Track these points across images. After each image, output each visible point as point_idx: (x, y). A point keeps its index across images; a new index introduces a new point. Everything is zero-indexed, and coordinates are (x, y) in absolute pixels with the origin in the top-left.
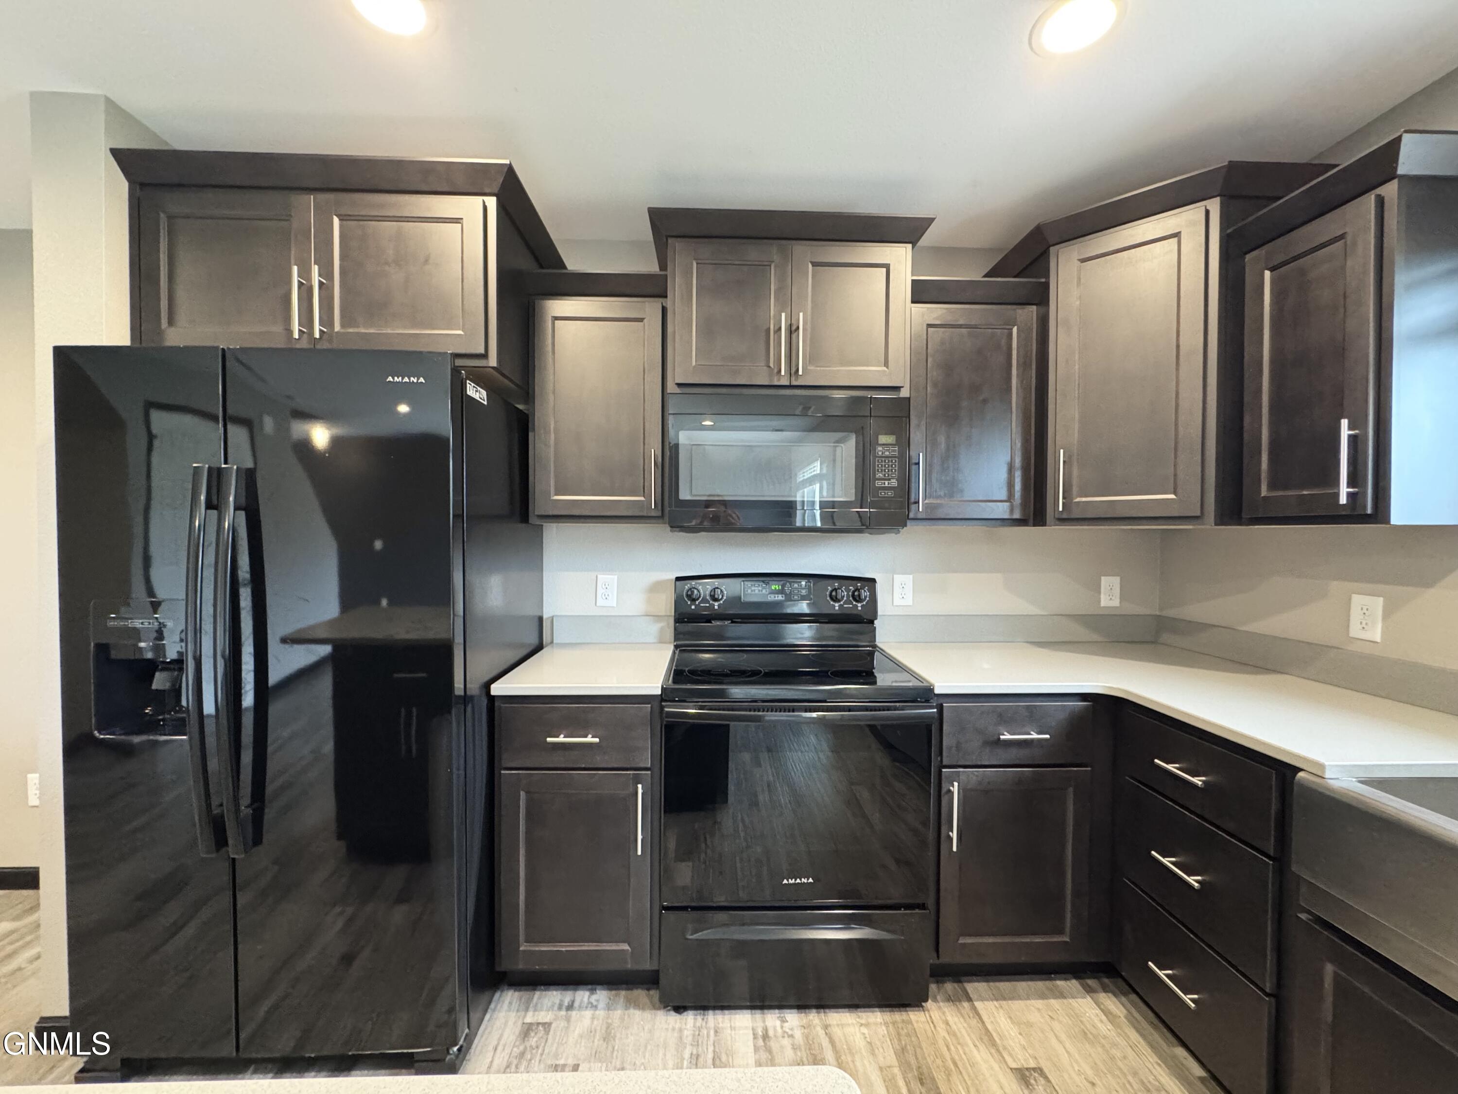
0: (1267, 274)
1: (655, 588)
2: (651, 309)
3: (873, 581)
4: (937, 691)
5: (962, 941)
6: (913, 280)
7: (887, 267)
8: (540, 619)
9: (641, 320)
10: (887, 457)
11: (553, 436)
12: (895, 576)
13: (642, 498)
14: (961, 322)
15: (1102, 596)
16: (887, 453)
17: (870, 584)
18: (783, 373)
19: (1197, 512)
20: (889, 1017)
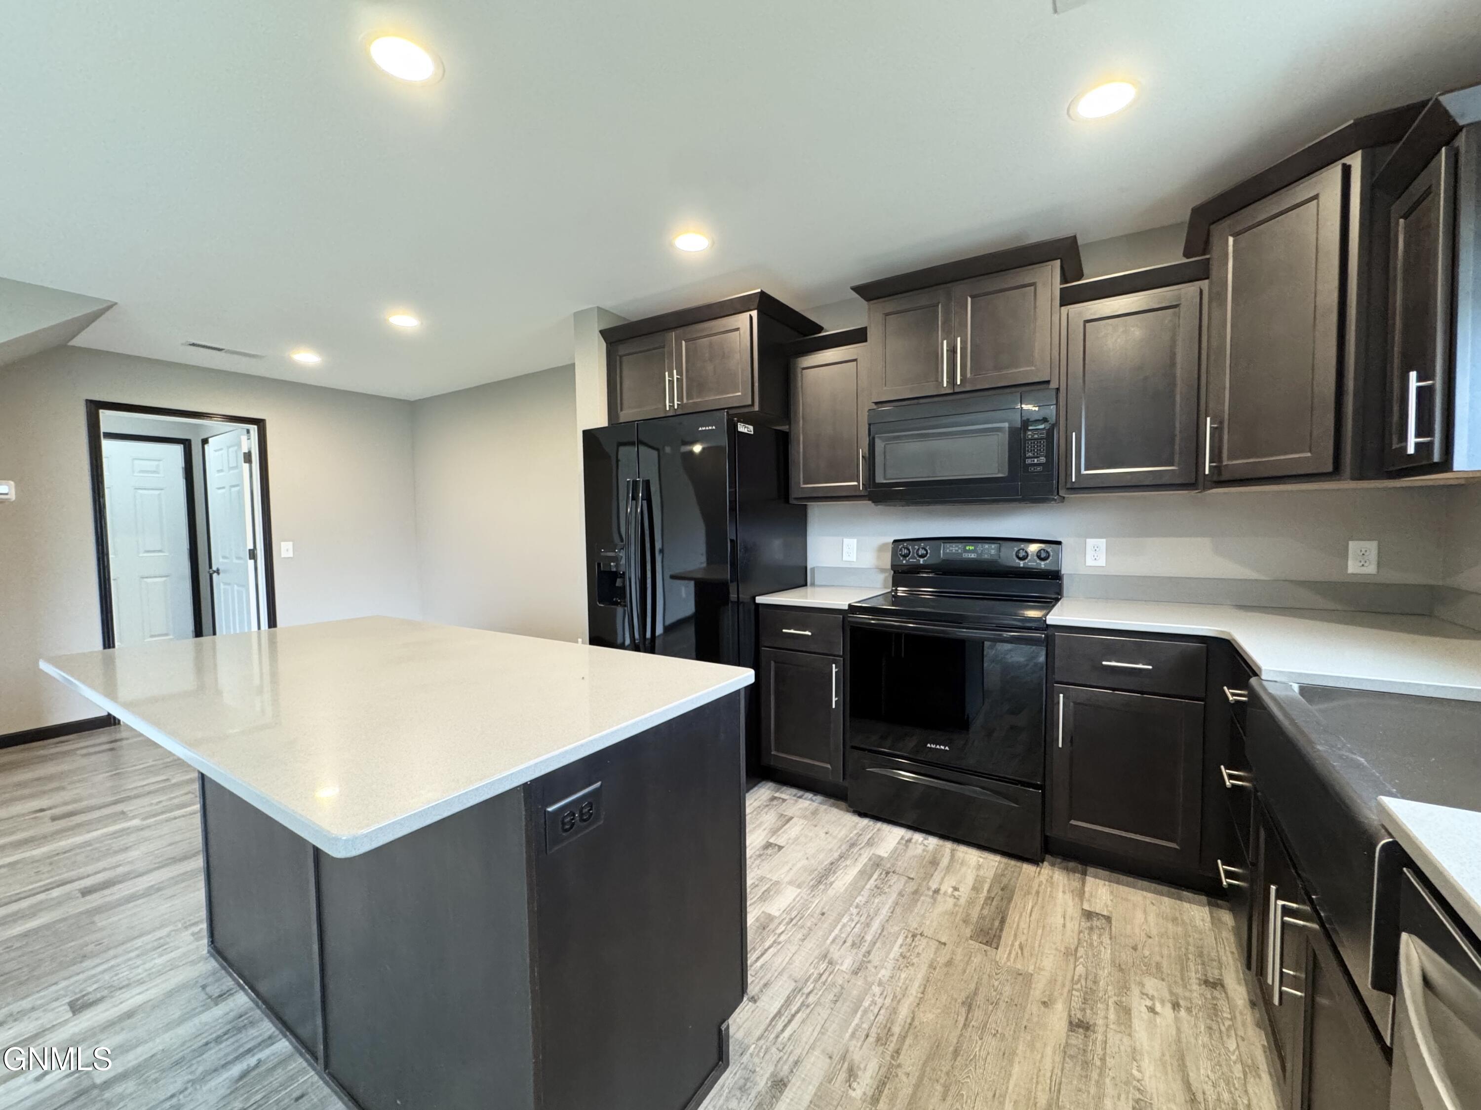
0: (1401, 222)
1: (881, 548)
2: (862, 351)
3: (1059, 543)
4: (1048, 622)
5: (1073, 822)
6: (1061, 289)
7: (1033, 285)
9: (855, 360)
10: (1035, 439)
11: (801, 446)
12: (1088, 540)
13: (858, 483)
15: (1350, 563)
16: (1036, 436)
17: (1056, 545)
18: (945, 385)
19: (1330, 469)
20: (1006, 860)
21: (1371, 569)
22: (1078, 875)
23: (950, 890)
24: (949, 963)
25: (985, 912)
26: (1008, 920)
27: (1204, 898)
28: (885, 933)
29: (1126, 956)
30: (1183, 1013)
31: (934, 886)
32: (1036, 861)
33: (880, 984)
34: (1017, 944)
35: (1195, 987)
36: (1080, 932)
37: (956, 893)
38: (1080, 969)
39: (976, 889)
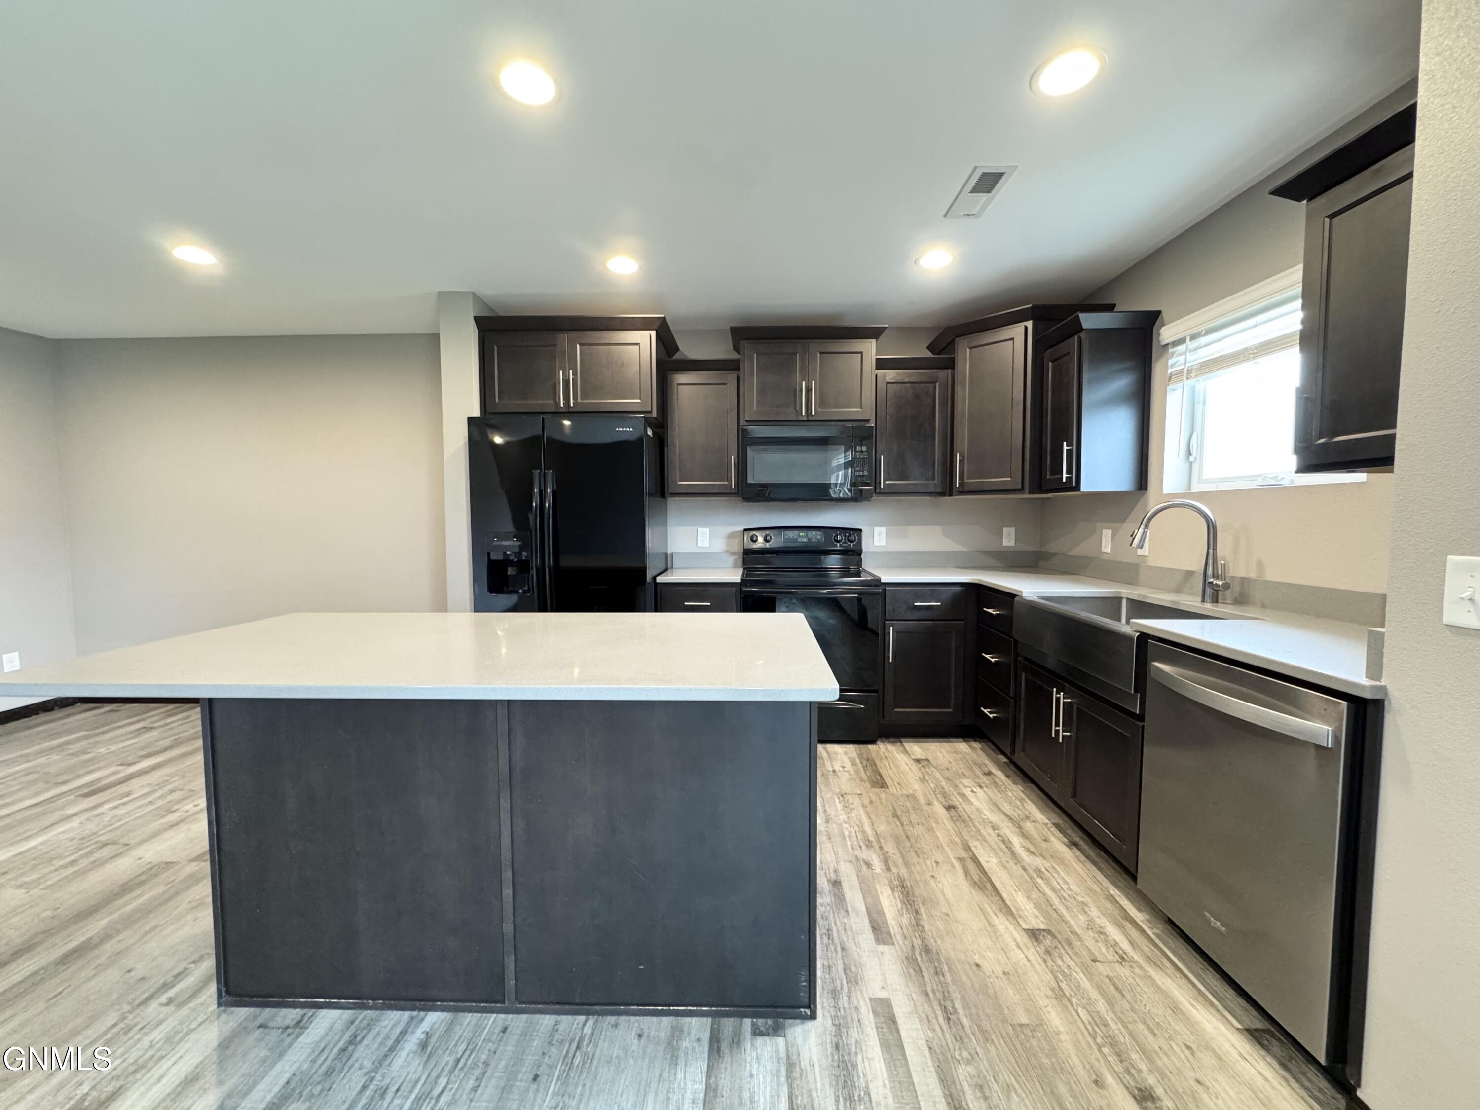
0: (1050, 363)
1: (731, 536)
2: (731, 377)
3: (861, 530)
4: (882, 581)
5: (896, 710)
6: (877, 359)
7: (861, 353)
8: (666, 554)
9: (725, 384)
10: (861, 459)
11: (677, 449)
12: (875, 528)
13: (727, 483)
14: (906, 380)
15: (1004, 540)
16: (862, 457)
17: (858, 532)
18: (803, 414)
19: (1020, 487)
20: (857, 746)
21: (1012, 543)
22: (899, 744)
23: (841, 769)
24: (871, 802)
25: (868, 774)
26: (883, 775)
27: (961, 739)
28: (825, 799)
29: (947, 774)
30: (985, 789)
31: (831, 769)
32: (873, 742)
33: (845, 823)
34: (896, 783)
35: (983, 777)
36: (920, 770)
37: (845, 769)
38: (932, 785)
39: (853, 764)
